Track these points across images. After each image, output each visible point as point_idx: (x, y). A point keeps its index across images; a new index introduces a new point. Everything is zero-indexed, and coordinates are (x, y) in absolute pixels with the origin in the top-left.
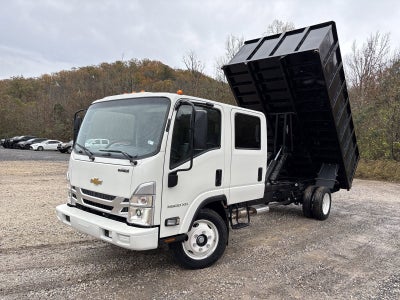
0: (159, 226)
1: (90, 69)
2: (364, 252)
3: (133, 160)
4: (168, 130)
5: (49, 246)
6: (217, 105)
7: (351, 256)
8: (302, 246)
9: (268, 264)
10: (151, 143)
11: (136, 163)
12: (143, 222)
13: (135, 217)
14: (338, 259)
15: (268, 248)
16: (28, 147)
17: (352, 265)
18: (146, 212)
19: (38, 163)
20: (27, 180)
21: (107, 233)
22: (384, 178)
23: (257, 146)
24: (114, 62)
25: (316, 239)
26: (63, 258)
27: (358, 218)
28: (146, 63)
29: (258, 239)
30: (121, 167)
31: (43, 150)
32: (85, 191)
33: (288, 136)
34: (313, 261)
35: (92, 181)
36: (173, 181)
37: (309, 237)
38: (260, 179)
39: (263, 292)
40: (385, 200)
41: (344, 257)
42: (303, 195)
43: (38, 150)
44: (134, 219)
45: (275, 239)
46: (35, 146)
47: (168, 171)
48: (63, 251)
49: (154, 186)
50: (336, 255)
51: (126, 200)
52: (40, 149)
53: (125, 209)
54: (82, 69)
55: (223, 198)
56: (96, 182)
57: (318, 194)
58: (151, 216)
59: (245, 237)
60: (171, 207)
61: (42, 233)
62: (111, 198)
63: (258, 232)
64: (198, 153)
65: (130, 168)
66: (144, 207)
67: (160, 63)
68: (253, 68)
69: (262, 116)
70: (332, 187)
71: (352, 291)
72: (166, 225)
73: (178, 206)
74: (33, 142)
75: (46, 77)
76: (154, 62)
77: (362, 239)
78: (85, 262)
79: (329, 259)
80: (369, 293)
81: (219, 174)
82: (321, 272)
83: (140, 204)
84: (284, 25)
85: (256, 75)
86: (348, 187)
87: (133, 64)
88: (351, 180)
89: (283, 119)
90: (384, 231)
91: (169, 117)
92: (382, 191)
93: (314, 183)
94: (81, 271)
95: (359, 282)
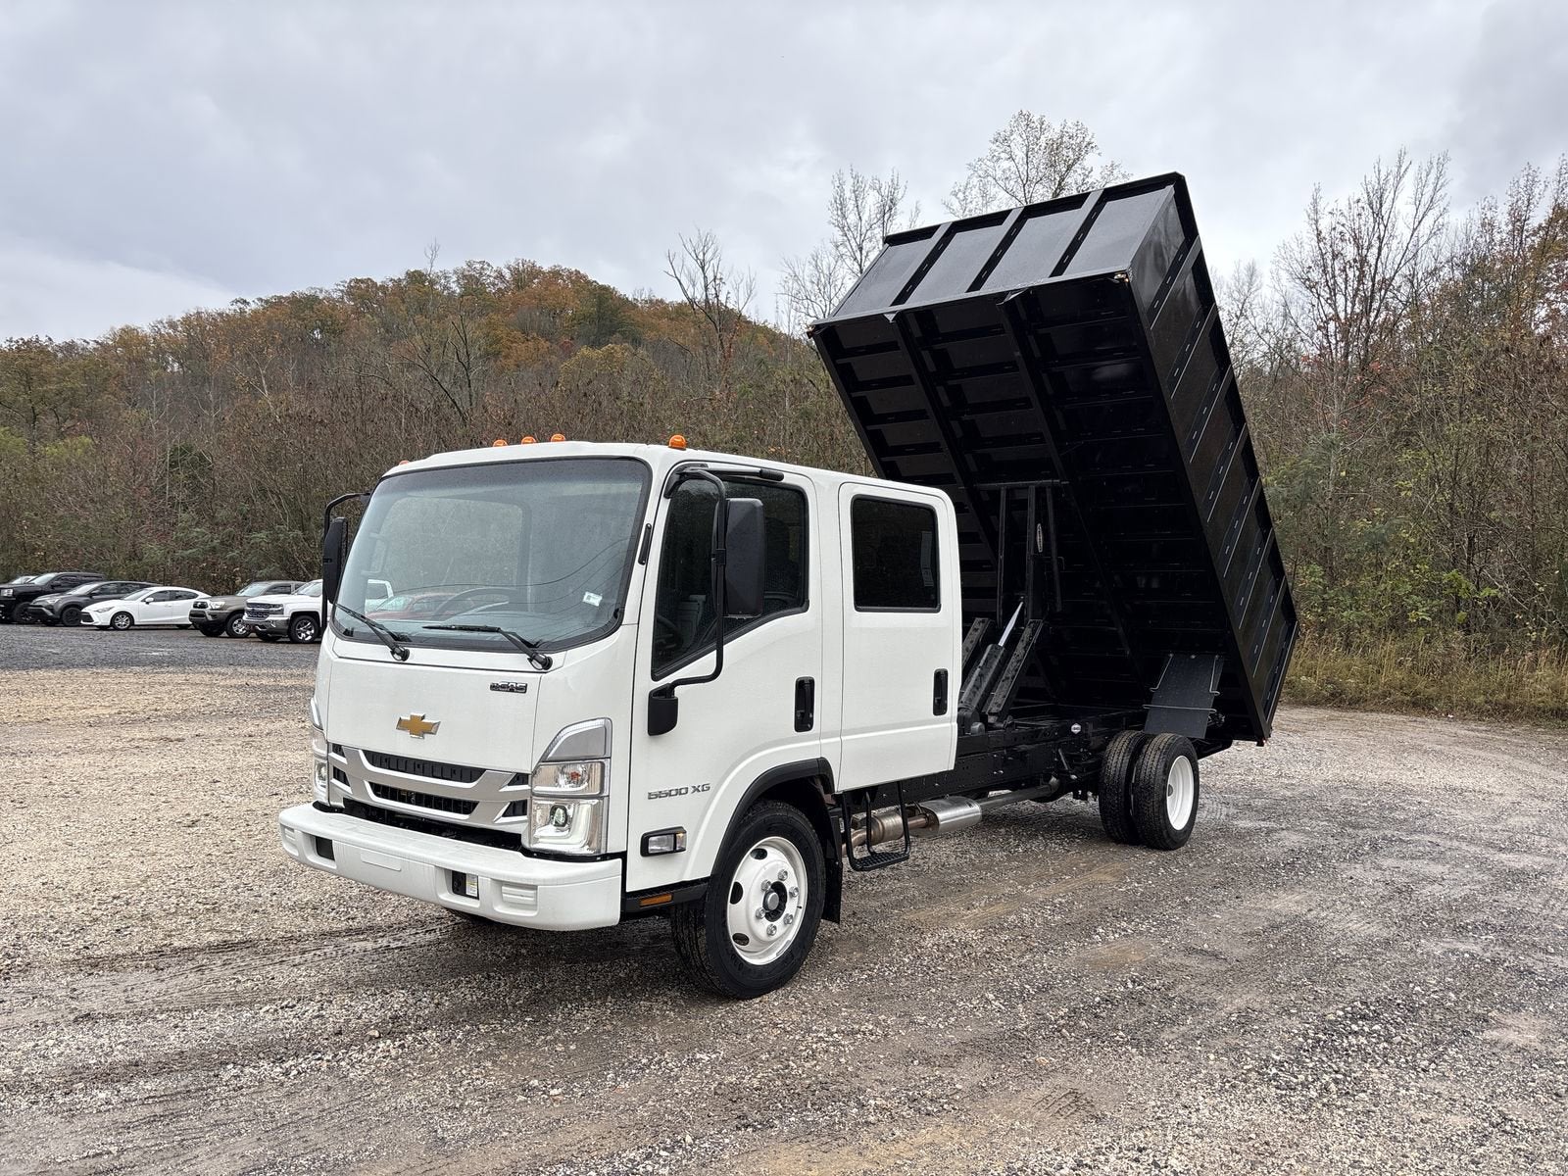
0: (623, 855)
1: (303, 306)
2: (1282, 941)
3: (538, 653)
4: (644, 560)
5: (248, 944)
6: (793, 474)
7: (1240, 952)
8: (1084, 929)
9: (967, 979)
10: (595, 600)
11: (547, 664)
12: (575, 843)
13: (551, 829)
14: (1193, 961)
15: (972, 935)
16: (72, 616)
17: (1237, 974)
18: (583, 813)
19: (129, 678)
20: (103, 738)
21: (458, 882)
22: (1419, 705)
23: (928, 599)
24: (399, 274)
25: (1135, 907)
26: (304, 977)
27: (1292, 840)
28: (524, 277)
29: (938, 910)
30: (500, 678)
31: (132, 626)
32: (376, 758)
33: (1042, 561)
34: (1110, 969)
35: (402, 725)
36: (662, 715)
37: (1114, 901)
38: (940, 707)
39: (945, 1051)
40: (1407, 778)
41: (1215, 956)
42: (1100, 763)
43: (112, 626)
44: (547, 837)
45: (999, 909)
46: (100, 612)
47: (647, 685)
48: (298, 959)
49: (605, 733)
50: (1190, 951)
51: (520, 778)
52: (123, 623)
53: (518, 808)
54: (275, 304)
55: (820, 771)
56: (418, 727)
57: (1151, 760)
58: (599, 822)
59: (899, 905)
60: (659, 795)
61: (215, 909)
62: (470, 774)
63: (942, 887)
64: (736, 628)
65: (531, 680)
66: (574, 798)
67: (578, 278)
68: (917, 332)
69: (941, 503)
70: (1201, 735)
71: (1219, 1044)
72: (645, 851)
73: (679, 792)
74: (91, 598)
75: (127, 338)
76: (556, 274)
77: (1287, 903)
78: (378, 984)
79: (1165, 961)
80: (1271, 1047)
81: (805, 692)
82: (1130, 996)
83: (565, 787)
84: (1053, 133)
85: (926, 355)
86: (1259, 735)
87: (472, 282)
88: (1269, 709)
89: (1023, 504)
90: (1371, 877)
91: (648, 520)
92: (1401, 750)
93: (1138, 720)
94: (369, 1009)
95: (1245, 1020)
